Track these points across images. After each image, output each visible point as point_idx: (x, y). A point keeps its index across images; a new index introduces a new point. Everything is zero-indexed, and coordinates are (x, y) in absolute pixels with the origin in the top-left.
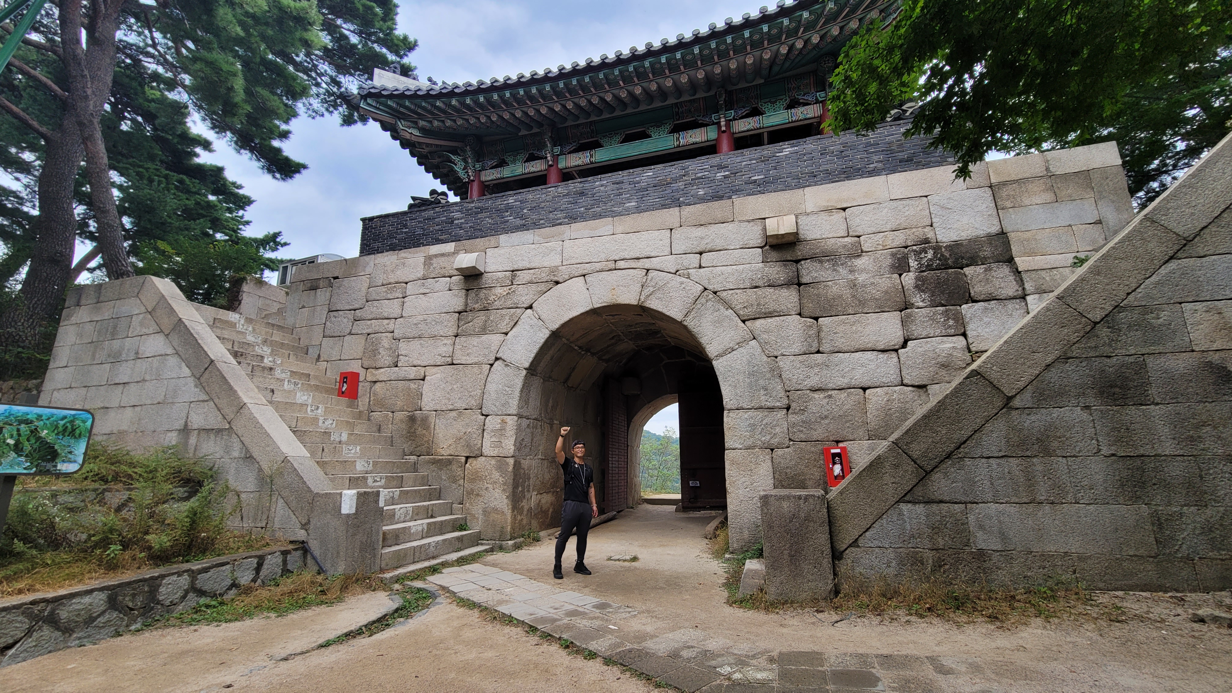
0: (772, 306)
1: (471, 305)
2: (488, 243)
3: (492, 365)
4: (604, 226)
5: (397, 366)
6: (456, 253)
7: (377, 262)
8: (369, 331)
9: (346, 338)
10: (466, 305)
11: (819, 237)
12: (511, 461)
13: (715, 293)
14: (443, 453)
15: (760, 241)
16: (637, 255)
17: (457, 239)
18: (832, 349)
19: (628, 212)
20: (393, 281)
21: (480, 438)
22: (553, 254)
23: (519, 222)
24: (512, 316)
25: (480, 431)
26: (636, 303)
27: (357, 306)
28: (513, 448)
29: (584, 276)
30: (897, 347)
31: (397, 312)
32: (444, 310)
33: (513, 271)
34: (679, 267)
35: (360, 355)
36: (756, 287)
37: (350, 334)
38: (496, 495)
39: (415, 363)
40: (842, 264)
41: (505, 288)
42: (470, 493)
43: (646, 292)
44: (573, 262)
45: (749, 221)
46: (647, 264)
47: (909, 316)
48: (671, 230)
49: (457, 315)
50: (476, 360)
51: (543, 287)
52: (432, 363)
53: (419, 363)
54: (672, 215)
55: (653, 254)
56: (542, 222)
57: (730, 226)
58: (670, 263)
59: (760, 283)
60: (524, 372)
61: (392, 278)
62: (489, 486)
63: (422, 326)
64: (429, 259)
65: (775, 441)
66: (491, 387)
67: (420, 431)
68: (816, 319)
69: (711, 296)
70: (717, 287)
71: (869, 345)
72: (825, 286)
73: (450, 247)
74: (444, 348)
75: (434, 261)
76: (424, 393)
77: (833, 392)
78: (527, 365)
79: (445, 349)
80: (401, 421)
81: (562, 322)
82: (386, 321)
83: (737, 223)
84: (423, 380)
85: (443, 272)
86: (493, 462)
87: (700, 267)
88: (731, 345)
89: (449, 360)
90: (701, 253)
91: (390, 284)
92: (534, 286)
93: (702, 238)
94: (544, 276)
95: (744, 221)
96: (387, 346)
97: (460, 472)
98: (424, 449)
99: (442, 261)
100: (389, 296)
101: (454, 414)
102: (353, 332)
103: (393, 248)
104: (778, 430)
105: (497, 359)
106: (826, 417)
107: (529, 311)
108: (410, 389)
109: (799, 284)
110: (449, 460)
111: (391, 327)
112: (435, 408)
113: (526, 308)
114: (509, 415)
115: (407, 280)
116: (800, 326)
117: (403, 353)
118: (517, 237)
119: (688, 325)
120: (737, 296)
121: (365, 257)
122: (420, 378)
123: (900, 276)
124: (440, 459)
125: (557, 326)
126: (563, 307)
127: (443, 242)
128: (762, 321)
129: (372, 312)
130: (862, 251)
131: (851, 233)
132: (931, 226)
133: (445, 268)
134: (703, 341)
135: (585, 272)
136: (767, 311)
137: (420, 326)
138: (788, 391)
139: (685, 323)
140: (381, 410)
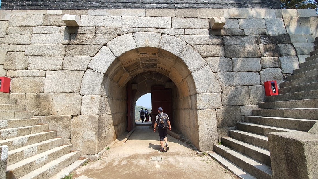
0: (214, 52)
1: (72, 41)
2: (81, 12)
3: (85, 71)
4: (141, 12)
5: (27, 69)
6: (62, 15)
7: (12, 14)
8: (8, 50)
10: (70, 41)
11: (230, 28)
12: (97, 117)
13: (192, 45)
14: (58, 113)
15: (207, 27)
16: (157, 26)
17: (63, 8)
18: (237, 70)
19: (152, 8)
21: (80, 106)
22: (116, 21)
23: (98, 5)
25: (80, 103)
26: (157, 47)
28: (98, 110)
29: (132, 33)
30: (259, 71)
31: (27, 41)
32: (57, 43)
33: (95, 27)
34: (175, 34)
35: (2, 62)
36: (208, 44)
38: (90, 133)
39: (39, 68)
40: (238, 39)
41: (92, 35)
42: (74, 133)
43: (162, 42)
44: (127, 26)
45: (203, 18)
46: (162, 31)
47: (263, 60)
48: (171, 18)
49: (65, 45)
50: (76, 68)
51: (112, 36)
52: (50, 69)
53: (42, 68)
54: (171, 12)
55: (164, 27)
57: (196, 19)
58: (172, 31)
59: (209, 43)
60: (103, 75)
61: (23, 24)
62: (85, 129)
63: (43, 49)
64: (46, 16)
65: (217, 106)
66: (86, 81)
67: (43, 103)
68: (231, 59)
69: (190, 46)
70: (193, 43)
71: (250, 70)
72: (234, 46)
74: (58, 61)
75: (50, 17)
77: (238, 87)
78: (105, 72)
80: (32, 98)
81: (122, 53)
83: (198, 18)
84: (45, 77)
85: (55, 23)
86: (87, 117)
87: (185, 34)
88: (199, 67)
89: (61, 67)
90: (184, 29)
91: (22, 26)
92: (107, 35)
93: (185, 23)
94: (112, 31)
95: (201, 18)
96: (20, 58)
97: (68, 123)
98: (46, 112)
99: (55, 18)
101: (64, 94)
103: (24, 8)
104: (218, 101)
105: (88, 68)
106: (236, 96)
107: (104, 46)
108: (36, 82)
109: (224, 45)
112: (53, 91)
113: (103, 46)
115: (33, 25)
116: (226, 61)
118: (97, 12)
119: (181, 58)
120: (200, 47)
121: (4, 11)
122: (43, 76)
123: (258, 45)
124: (56, 117)
125: (119, 55)
126: (122, 46)
127: (55, 9)
128: (211, 58)
129: (10, 40)
130: (245, 35)
131: (240, 28)
132: (266, 29)
133: (56, 21)
134: (188, 64)
135: (133, 31)
136: (213, 54)
137: (42, 49)
138: (222, 86)
139: (179, 57)
140: (17, 92)
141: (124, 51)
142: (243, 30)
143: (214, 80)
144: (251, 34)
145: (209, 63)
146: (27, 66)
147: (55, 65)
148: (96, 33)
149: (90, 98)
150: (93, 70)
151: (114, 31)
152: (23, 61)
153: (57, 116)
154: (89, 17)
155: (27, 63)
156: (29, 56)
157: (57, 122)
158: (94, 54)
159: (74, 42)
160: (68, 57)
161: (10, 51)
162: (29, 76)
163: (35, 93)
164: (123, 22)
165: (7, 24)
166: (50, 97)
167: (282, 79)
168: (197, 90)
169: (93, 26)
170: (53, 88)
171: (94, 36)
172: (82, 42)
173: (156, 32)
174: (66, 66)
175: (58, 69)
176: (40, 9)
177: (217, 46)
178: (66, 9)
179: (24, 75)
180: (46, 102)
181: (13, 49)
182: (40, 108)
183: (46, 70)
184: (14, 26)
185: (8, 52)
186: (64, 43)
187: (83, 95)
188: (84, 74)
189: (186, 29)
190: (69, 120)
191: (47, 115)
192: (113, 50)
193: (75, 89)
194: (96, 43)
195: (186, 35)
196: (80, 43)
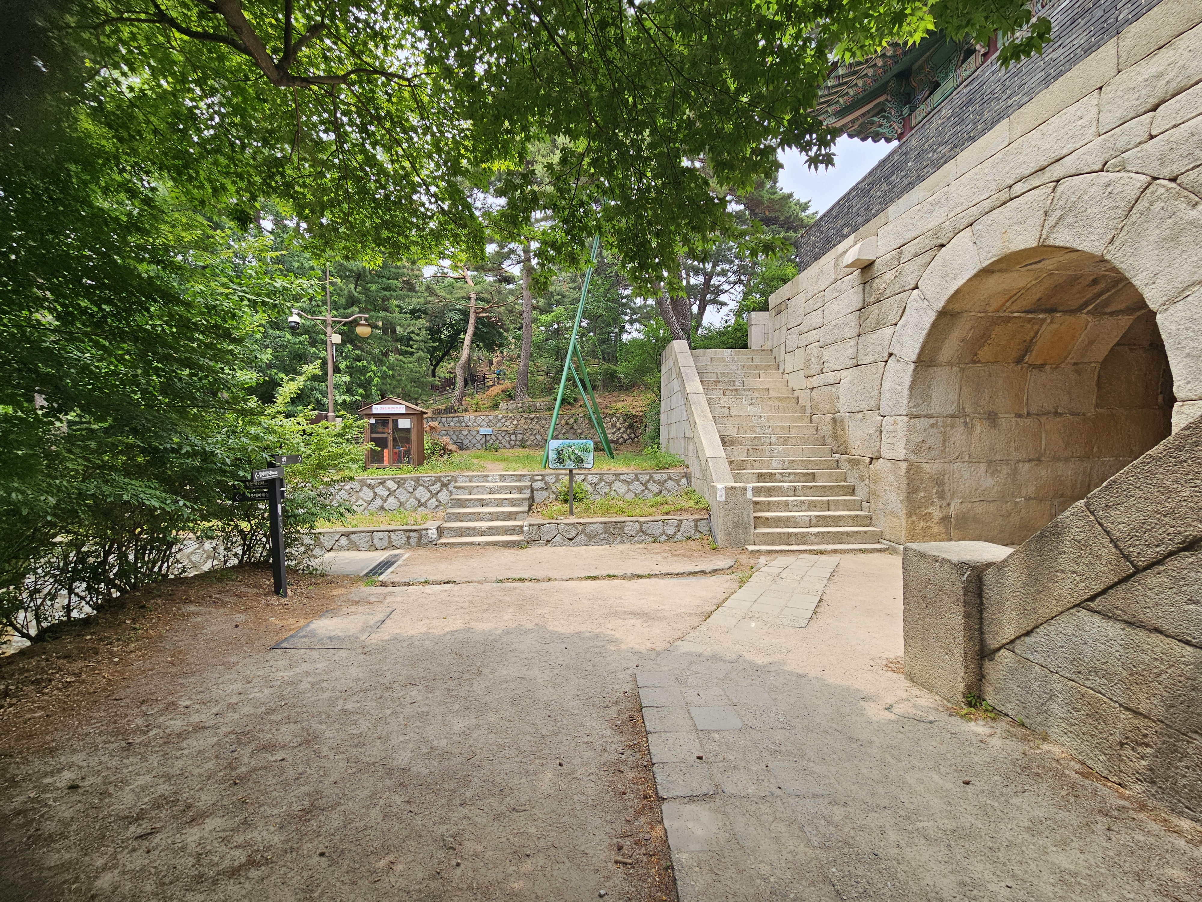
1: (867, 299)
2: (879, 222)
3: (886, 362)
4: (996, 136)
5: (823, 373)
6: (855, 244)
7: (808, 276)
9: (796, 352)
10: (864, 300)
12: (904, 465)
13: (1174, 180)
14: (855, 453)
16: (1042, 163)
17: (855, 229)
19: (1030, 96)
20: (817, 291)
21: (879, 439)
22: (937, 208)
23: (904, 182)
24: (900, 302)
25: (879, 433)
26: (1035, 244)
27: (800, 322)
28: (904, 451)
29: (971, 225)
31: (820, 321)
32: (850, 311)
33: (899, 248)
34: (1108, 156)
37: (798, 347)
38: (893, 498)
41: (893, 272)
42: (874, 493)
43: (1051, 220)
44: (959, 210)
46: (1057, 171)
48: (1100, 89)
49: (858, 313)
50: (873, 358)
52: (844, 366)
53: (836, 367)
54: (1101, 62)
56: (926, 170)
58: (1095, 153)
60: (912, 366)
62: (886, 488)
63: (836, 331)
66: (886, 386)
67: (840, 432)
73: (850, 241)
75: (840, 260)
76: (840, 396)
79: (851, 351)
80: (829, 423)
81: (947, 297)
82: (815, 332)
84: (839, 383)
85: (846, 270)
86: (890, 464)
87: (1150, 137)
89: (855, 361)
90: (1154, 109)
91: (815, 295)
92: (918, 260)
93: (1160, 75)
94: (929, 243)
96: (816, 355)
97: (866, 473)
98: (843, 448)
100: (816, 307)
101: (860, 415)
105: (890, 355)
107: (915, 291)
108: (832, 393)
110: (859, 460)
111: (818, 336)
112: (848, 410)
113: (912, 289)
114: (901, 415)
115: (825, 288)
117: (826, 359)
118: (903, 202)
119: (1113, 261)
121: (802, 274)
126: (947, 278)
127: (846, 237)
134: (1140, 280)
139: (1107, 257)
141: (951, 291)
146: (822, 367)
147: (848, 357)
148: (900, 262)
149: (893, 422)
150: (898, 359)
151: (931, 240)
152: (819, 360)
153: (854, 457)
154: (890, 227)
155: (822, 361)
156: (823, 348)
157: (854, 468)
158: (899, 319)
159: (870, 300)
160: (863, 337)
161: (808, 344)
162: (825, 384)
163: (832, 414)
164: (952, 202)
165: (805, 296)
166: (845, 421)
169: (895, 247)
170: (849, 404)
171: (897, 273)
172: (880, 296)
173: (1036, 185)
174: (862, 357)
175: (853, 365)
176: (831, 248)
178: (858, 228)
179: (822, 384)
180: (842, 430)
181: (810, 340)
182: (837, 441)
183: (840, 371)
184: (810, 298)
185: (806, 346)
186: (858, 308)
187: (883, 417)
188: (885, 367)
189: (1160, 108)
190: (867, 468)
191: (845, 454)
192: (929, 295)
193: (873, 403)
194: (900, 290)
195: (1158, 135)
196: (877, 299)
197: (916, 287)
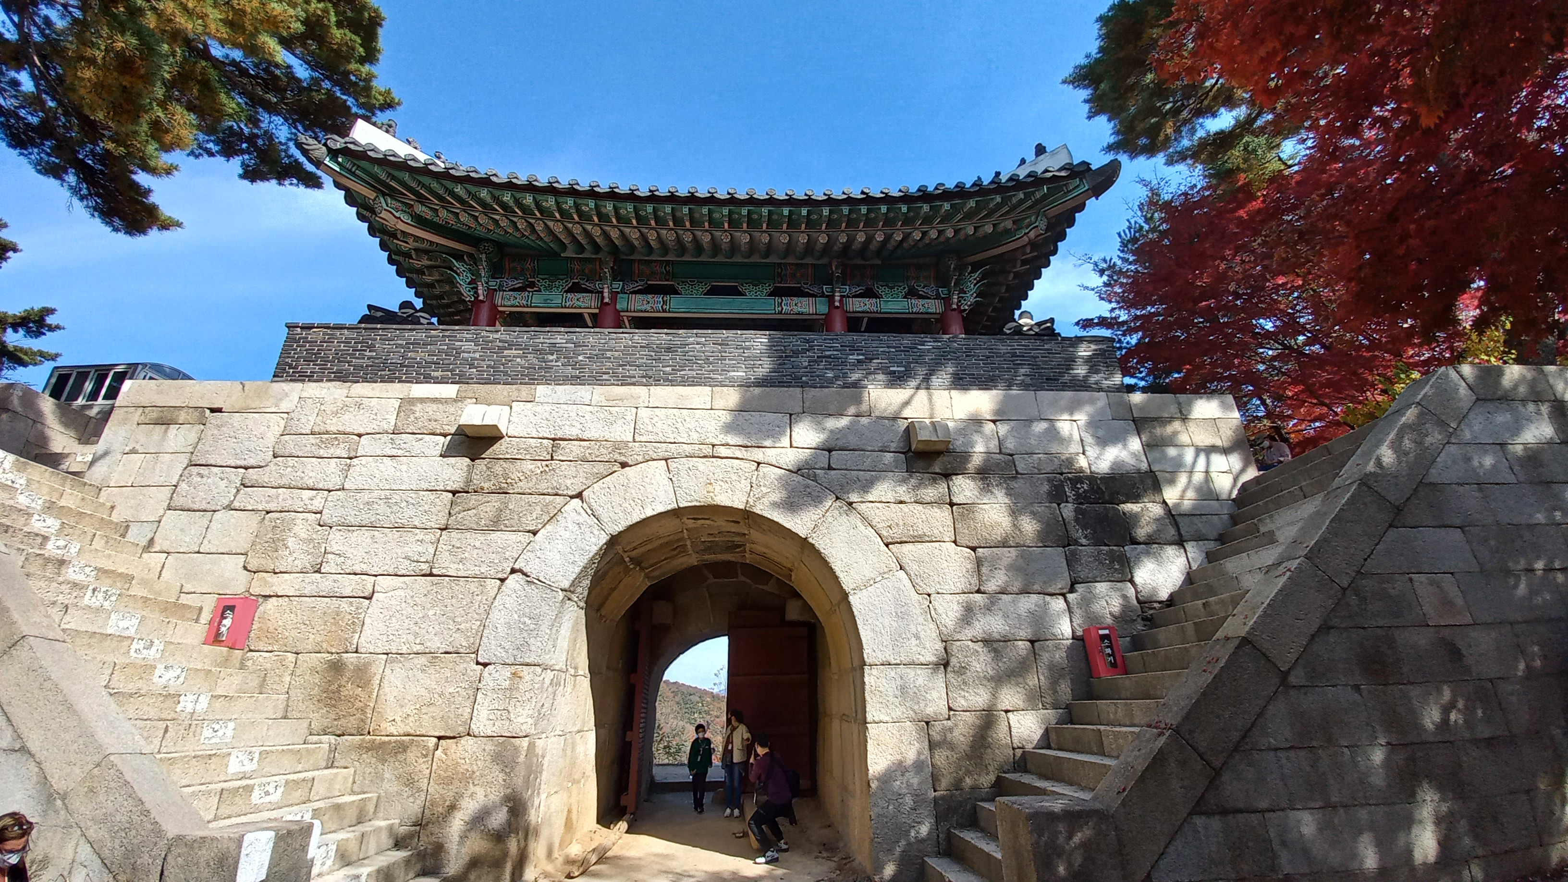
0: (922, 528)
1: (477, 481)
2: (516, 394)
3: (502, 580)
4: (698, 395)
5: (318, 571)
6: (458, 400)
7: (305, 394)
8: (271, 506)
9: (217, 515)
10: (469, 481)
11: (969, 450)
12: (523, 745)
13: (850, 504)
14: (392, 729)
15: (901, 446)
16: (745, 441)
17: (461, 379)
18: (994, 589)
19: (732, 383)
20: (333, 429)
21: (468, 704)
22: (619, 423)
23: (569, 371)
24: (547, 505)
25: (471, 692)
26: (742, 507)
27: (251, 462)
28: (529, 721)
29: (666, 460)
30: (1065, 591)
31: (335, 481)
32: (425, 486)
33: (554, 440)
34: (801, 465)
35: (244, 546)
36: (901, 502)
37: (230, 507)
39: (357, 568)
41: (539, 464)
42: (439, 804)
43: (757, 493)
44: (651, 438)
45: (887, 418)
46: (758, 454)
47: (1074, 553)
48: (791, 415)
49: (450, 495)
50: (476, 570)
51: (601, 468)
52: (391, 570)
53: (365, 568)
54: (791, 397)
55: (765, 443)
56: (605, 377)
57: (866, 422)
58: (790, 457)
59: (905, 498)
60: (560, 596)
61: (333, 425)
62: (478, 789)
63: (382, 508)
64: (408, 403)
65: (931, 712)
66: (501, 616)
67: (349, 689)
68: (974, 549)
69: (845, 508)
70: (853, 497)
71: (1036, 588)
72: (982, 510)
73: (450, 390)
74: (420, 546)
75: (418, 407)
76: (367, 621)
77: (998, 645)
78: (566, 584)
79: (420, 549)
80: (314, 670)
81: (629, 522)
82: (308, 494)
83: (873, 419)
84: (369, 598)
85: (432, 426)
86: (490, 746)
87: (830, 468)
88: (872, 575)
89: (425, 567)
90: (829, 450)
91: (327, 433)
92: (587, 466)
93: (831, 432)
94: (605, 453)
95: (882, 418)
96: (303, 534)
97: (423, 767)
98: (351, 723)
99: (433, 409)
100: (322, 453)
101: (423, 660)
102: (236, 504)
103: (342, 377)
104: (936, 695)
105: (513, 571)
106: (993, 679)
107: (577, 501)
108: (340, 613)
109: (952, 504)
110: (402, 743)
111: (317, 504)
112: (386, 649)
113: (572, 497)
114: (527, 665)
115: (362, 431)
116: (956, 557)
117: (335, 548)
118: (564, 391)
119: (817, 545)
120: (877, 511)
121: (283, 384)
122: (363, 595)
123: (1059, 505)
124: (384, 743)
125: (621, 528)
126: (631, 502)
127: (438, 381)
128: (909, 546)
129: (282, 475)
130: (1017, 473)
131: (1003, 450)
132: (1084, 453)
133: (436, 421)
134: (837, 567)
135: (667, 455)
136: (916, 533)
137: (375, 506)
138: (946, 642)
139: (810, 540)
140: (270, 648)
141: (636, 518)
142: (1011, 455)
143: (921, 619)
144: (1036, 471)
145: (905, 561)
146: (319, 561)
147: (407, 558)
148: (555, 458)
149: (508, 674)
150: (528, 579)
151: (610, 453)
152: (311, 546)
153: (389, 738)
154: (539, 408)
155: (323, 550)
156: (331, 527)
157: (383, 761)
158: (540, 526)
159: (482, 484)
160: (454, 534)
161: (275, 509)
162: (321, 594)
163: (328, 653)
164: (642, 426)
165: (282, 423)
166: (373, 669)
167: (1139, 620)
168: (865, 656)
169: (546, 435)
170: (391, 637)
171: (547, 469)
172: (506, 485)
173: (740, 457)
174: (447, 564)
175: (418, 571)
176: (391, 380)
177: (929, 507)
178: (470, 381)
179: (306, 592)
180: (358, 686)
181: (287, 505)
182: (333, 709)
183: (376, 576)
184: (304, 432)
185: (268, 513)
186: (449, 488)
187: (485, 665)
188: (499, 588)
189: (834, 453)
190: (426, 756)
191: (355, 732)
192: (600, 511)
193: (461, 641)
194: (550, 490)
195: (834, 469)
196: (500, 488)
197: (579, 496)
